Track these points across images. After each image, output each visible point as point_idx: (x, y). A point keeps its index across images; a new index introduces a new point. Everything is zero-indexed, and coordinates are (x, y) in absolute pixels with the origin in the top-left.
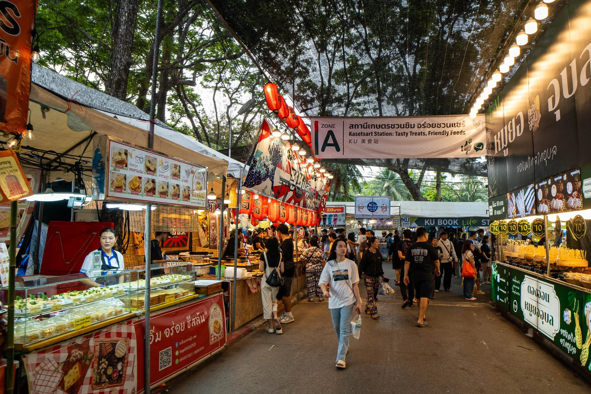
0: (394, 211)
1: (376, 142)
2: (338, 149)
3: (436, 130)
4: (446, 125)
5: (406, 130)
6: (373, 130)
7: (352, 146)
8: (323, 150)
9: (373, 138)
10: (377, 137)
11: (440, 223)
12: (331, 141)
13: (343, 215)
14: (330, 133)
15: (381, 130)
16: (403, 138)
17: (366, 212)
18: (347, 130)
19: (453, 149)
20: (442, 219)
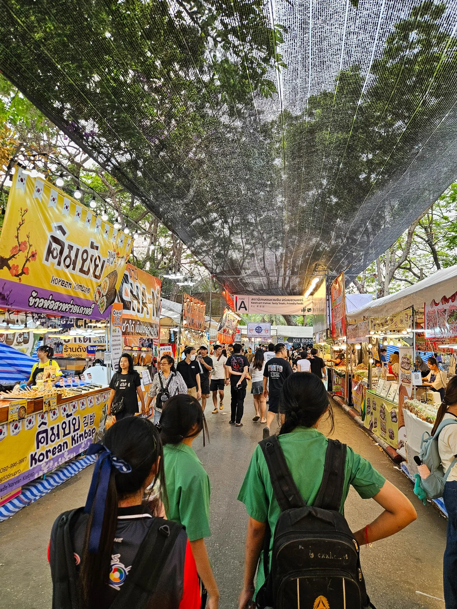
0: (273, 333)
1: (264, 306)
2: (246, 310)
3: (291, 302)
4: (294, 300)
5: (276, 302)
6: (262, 301)
7: (252, 308)
8: (239, 310)
9: (262, 305)
10: (264, 305)
11: (303, 341)
12: (243, 306)
13: (239, 335)
14: (243, 302)
15: (265, 302)
16: (275, 305)
17: (254, 333)
18: (251, 301)
19: (298, 311)
20: (305, 338)
